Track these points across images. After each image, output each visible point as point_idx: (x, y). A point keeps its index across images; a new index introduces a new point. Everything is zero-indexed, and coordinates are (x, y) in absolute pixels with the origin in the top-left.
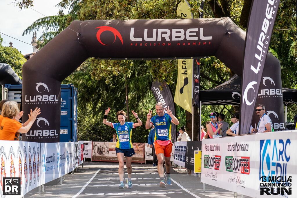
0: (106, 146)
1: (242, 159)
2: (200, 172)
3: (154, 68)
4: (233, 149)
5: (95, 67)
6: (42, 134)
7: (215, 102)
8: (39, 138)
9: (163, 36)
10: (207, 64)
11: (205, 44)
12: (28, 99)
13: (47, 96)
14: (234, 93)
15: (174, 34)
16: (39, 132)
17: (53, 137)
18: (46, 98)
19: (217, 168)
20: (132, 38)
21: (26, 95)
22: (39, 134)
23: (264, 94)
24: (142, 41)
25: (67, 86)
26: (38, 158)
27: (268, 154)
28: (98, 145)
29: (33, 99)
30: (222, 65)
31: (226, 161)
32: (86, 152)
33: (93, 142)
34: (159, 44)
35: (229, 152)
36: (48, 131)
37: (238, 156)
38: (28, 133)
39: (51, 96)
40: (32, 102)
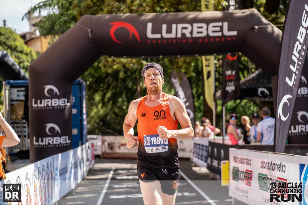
0: (117, 141)
1: (279, 180)
2: (227, 185)
6: (53, 142)
8: (49, 146)
9: (183, 32)
11: (229, 40)
13: (57, 100)
15: (195, 30)
16: (49, 140)
17: (64, 145)
18: (56, 103)
20: (150, 35)
21: (33, 100)
24: (160, 37)
26: (52, 173)
28: (108, 140)
29: (42, 104)
31: (259, 179)
32: (95, 148)
33: (103, 137)
34: (179, 41)
35: (263, 169)
36: (59, 138)
37: (274, 176)
38: (37, 141)
39: (61, 100)
40: (40, 107)
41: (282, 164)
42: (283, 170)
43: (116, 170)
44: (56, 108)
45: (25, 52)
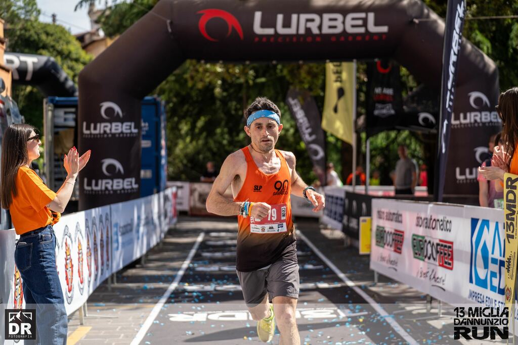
1: (441, 243)
2: (369, 254)
6: (112, 186)
8: (107, 192)
9: (307, 26)
11: (376, 39)
12: (88, 128)
13: (119, 124)
14: (422, 115)
15: (326, 23)
16: (106, 183)
17: (129, 191)
18: (117, 128)
19: (398, 250)
20: (258, 29)
21: (85, 123)
22: (107, 185)
23: (472, 121)
24: (273, 33)
27: (485, 243)
28: (199, 189)
29: (96, 130)
31: (413, 243)
32: (180, 201)
33: (192, 184)
34: (302, 39)
35: (418, 228)
36: (121, 181)
37: (434, 237)
38: (89, 184)
39: (125, 124)
40: (94, 135)
41: (446, 220)
42: (448, 228)
43: (208, 232)
44: (117, 136)
45: (82, 60)
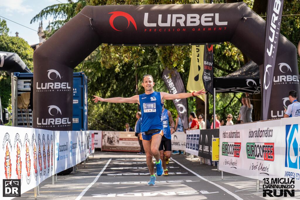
0: (116, 135)
1: (266, 145)
2: (218, 160)
3: (164, 56)
4: (255, 135)
5: (105, 54)
6: (54, 123)
7: (228, 90)
8: (51, 126)
9: (177, 22)
10: (218, 52)
11: (221, 29)
12: (40, 86)
13: (59, 83)
14: (249, 80)
15: (189, 20)
16: (51, 121)
17: (65, 126)
18: (58, 86)
19: (237, 155)
20: (146, 24)
21: (37, 83)
22: (51, 122)
23: (281, 81)
24: (156, 26)
25: (78, 74)
26: (52, 146)
27: (295, 140)
28: (108, 135)
29: (45, 87)
30: (233, 53)
31: (247, 148)
32: (96, 142)
33: (103, 132)
34: (174, 29)
35: (251, 138)
36: (60, 119)
37: (261, 142)
38: (40, 122)
41: (269, 129)
42: (270, 134)
